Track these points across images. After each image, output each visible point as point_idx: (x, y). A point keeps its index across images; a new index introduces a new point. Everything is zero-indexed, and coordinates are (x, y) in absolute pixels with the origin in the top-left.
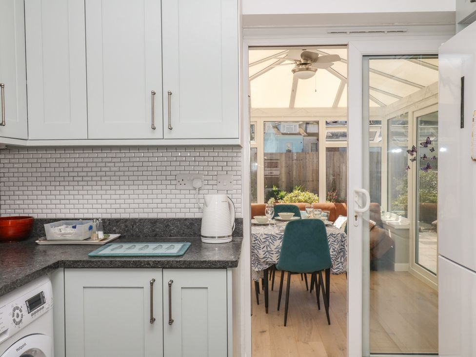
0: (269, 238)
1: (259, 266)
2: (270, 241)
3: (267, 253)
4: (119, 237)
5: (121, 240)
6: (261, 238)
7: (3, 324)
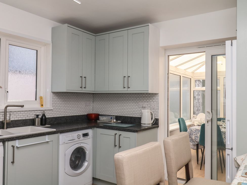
0: (197, 131)
1: (193, 142)
2: (197, 132)
3: (196, 137)
4: (121, 122)
5: (122, 123)
6: (193, 131)
7: (74, 138)
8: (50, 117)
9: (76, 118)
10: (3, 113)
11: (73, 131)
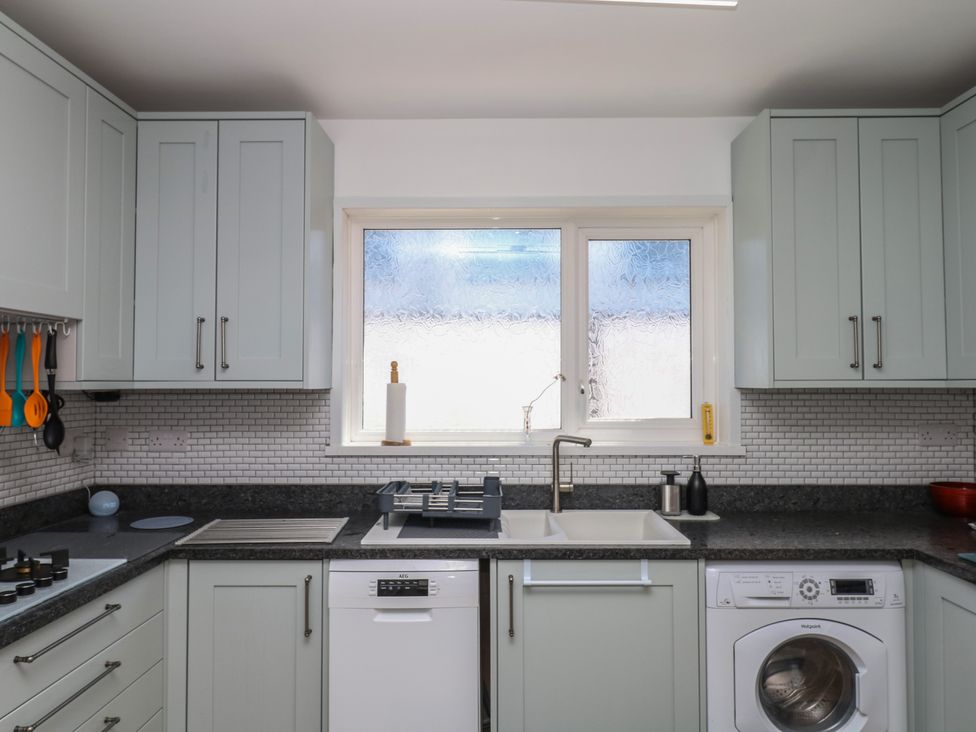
7: (782, 590)
8: (737, 483)
9: (865, 496)
10: (550, 461)
11: (772, 559)
